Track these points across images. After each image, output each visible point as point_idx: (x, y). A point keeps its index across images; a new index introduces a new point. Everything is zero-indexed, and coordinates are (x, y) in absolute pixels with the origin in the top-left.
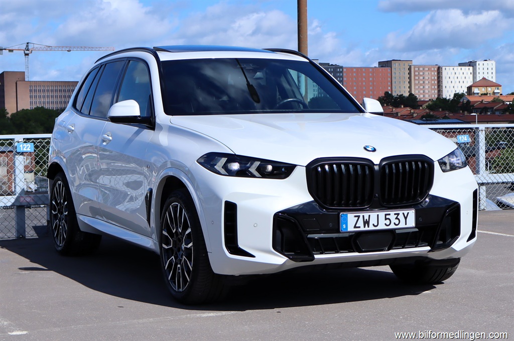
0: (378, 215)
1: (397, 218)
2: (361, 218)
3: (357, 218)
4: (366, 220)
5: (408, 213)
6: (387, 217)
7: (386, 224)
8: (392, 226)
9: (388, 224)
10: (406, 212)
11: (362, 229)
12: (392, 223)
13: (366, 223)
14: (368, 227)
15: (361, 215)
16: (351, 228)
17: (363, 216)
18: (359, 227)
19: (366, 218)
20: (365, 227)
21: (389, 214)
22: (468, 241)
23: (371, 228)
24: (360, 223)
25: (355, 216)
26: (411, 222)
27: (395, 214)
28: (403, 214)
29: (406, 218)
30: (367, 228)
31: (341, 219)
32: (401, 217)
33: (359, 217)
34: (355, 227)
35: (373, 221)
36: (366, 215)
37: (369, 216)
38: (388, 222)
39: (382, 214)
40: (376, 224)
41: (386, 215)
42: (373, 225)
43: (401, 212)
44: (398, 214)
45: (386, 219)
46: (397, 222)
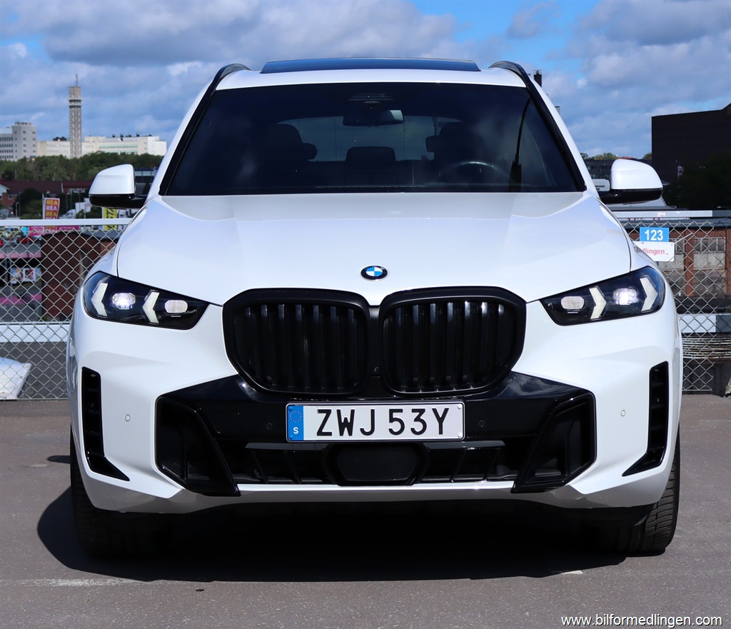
0: (373, 412)
1: (418, 419)
2: (334, 416)
3: (325, 415)
4: (346, 419)
5: (446, 410)
6: (395, 415)
7: (391, 431)
8: (407, 436)
9: (396, 430)
10: (440, 409)
11: (336, 437)
12: (407, 430)
13: (346, 425)
14: (350, 434)
15: (334, 409)
16: (310, 434)
17: (339, 412)
18: (330, 434)
19: (346, 414)
20: (341, 434)
21: (401, 411)
22: (625, 474)
23: (357, 436)
24: (332, 425)
25: (320, 411)
26: (454, 428)
27: (414, 411)
28: (435, 410)
29: (440, 420)
30: (346, 437)
31: (290, 416)
32: (429, 417)
33: (328, 412)
34: (320, 433)
35: (361, 422)
36: (346, 411)
37: (353, 412)
38: (396, 426)
39: (382, 410)
40: (368, 429)
41: (392, 411)
42: (362, 430)
43: (428, 408)
44: (422, 411)
45: (392, 420)
46: (419, 427)
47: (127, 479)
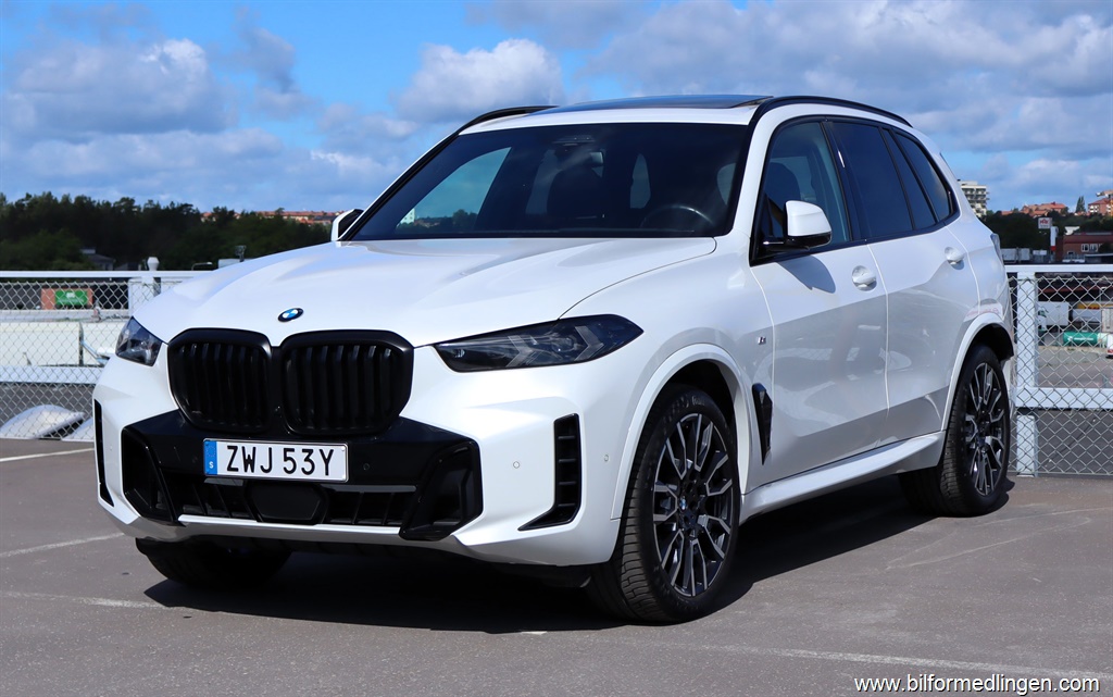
0: (270, 450)
1: (307, 459)
2: (240, 451)
3: (233, 451)
4: (249, 456)
5: (331, 451)
6: (289, 454)
7: (285, 469)
8: (298, 475)
9: (289, 469)
10: (326, 449)
11: (241, 473)
12: (299, 469)
13: (249, 462)
14: (253, 471)
15: (240, 445)
16: (222, 470)
17: (243, 448)
18: (236, 470)
19: (249, 452)
20: (246, 470)
21: (293, 450)
22: (520, 529)
23: (258, 473)
24: (239, 462)
25: (229, 447)
26: (339, 470)
27: (304, 451)
28: (321, 451)
29: (327, 461)
30: (249, 474)
31: (207, 450)
32: (316, 458)
33: (235, 448)
34: (230, 469)
35: (261, 460)
36: (249, 446)
37: (254, 449)
38: (289, 465)
39: (278, 448)
40: (267, 467)
41: (286, 450)
42: (262, 468)
43: (316, 448)
44: (310, 452)
45: (286, 459)
46: (308, 467)
47: (113, 505)
